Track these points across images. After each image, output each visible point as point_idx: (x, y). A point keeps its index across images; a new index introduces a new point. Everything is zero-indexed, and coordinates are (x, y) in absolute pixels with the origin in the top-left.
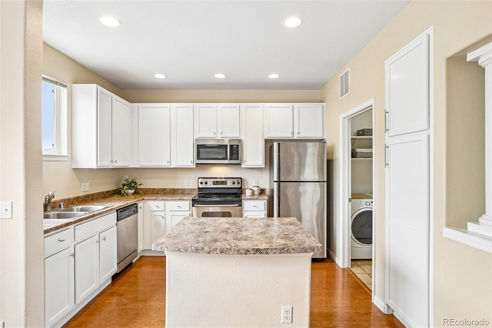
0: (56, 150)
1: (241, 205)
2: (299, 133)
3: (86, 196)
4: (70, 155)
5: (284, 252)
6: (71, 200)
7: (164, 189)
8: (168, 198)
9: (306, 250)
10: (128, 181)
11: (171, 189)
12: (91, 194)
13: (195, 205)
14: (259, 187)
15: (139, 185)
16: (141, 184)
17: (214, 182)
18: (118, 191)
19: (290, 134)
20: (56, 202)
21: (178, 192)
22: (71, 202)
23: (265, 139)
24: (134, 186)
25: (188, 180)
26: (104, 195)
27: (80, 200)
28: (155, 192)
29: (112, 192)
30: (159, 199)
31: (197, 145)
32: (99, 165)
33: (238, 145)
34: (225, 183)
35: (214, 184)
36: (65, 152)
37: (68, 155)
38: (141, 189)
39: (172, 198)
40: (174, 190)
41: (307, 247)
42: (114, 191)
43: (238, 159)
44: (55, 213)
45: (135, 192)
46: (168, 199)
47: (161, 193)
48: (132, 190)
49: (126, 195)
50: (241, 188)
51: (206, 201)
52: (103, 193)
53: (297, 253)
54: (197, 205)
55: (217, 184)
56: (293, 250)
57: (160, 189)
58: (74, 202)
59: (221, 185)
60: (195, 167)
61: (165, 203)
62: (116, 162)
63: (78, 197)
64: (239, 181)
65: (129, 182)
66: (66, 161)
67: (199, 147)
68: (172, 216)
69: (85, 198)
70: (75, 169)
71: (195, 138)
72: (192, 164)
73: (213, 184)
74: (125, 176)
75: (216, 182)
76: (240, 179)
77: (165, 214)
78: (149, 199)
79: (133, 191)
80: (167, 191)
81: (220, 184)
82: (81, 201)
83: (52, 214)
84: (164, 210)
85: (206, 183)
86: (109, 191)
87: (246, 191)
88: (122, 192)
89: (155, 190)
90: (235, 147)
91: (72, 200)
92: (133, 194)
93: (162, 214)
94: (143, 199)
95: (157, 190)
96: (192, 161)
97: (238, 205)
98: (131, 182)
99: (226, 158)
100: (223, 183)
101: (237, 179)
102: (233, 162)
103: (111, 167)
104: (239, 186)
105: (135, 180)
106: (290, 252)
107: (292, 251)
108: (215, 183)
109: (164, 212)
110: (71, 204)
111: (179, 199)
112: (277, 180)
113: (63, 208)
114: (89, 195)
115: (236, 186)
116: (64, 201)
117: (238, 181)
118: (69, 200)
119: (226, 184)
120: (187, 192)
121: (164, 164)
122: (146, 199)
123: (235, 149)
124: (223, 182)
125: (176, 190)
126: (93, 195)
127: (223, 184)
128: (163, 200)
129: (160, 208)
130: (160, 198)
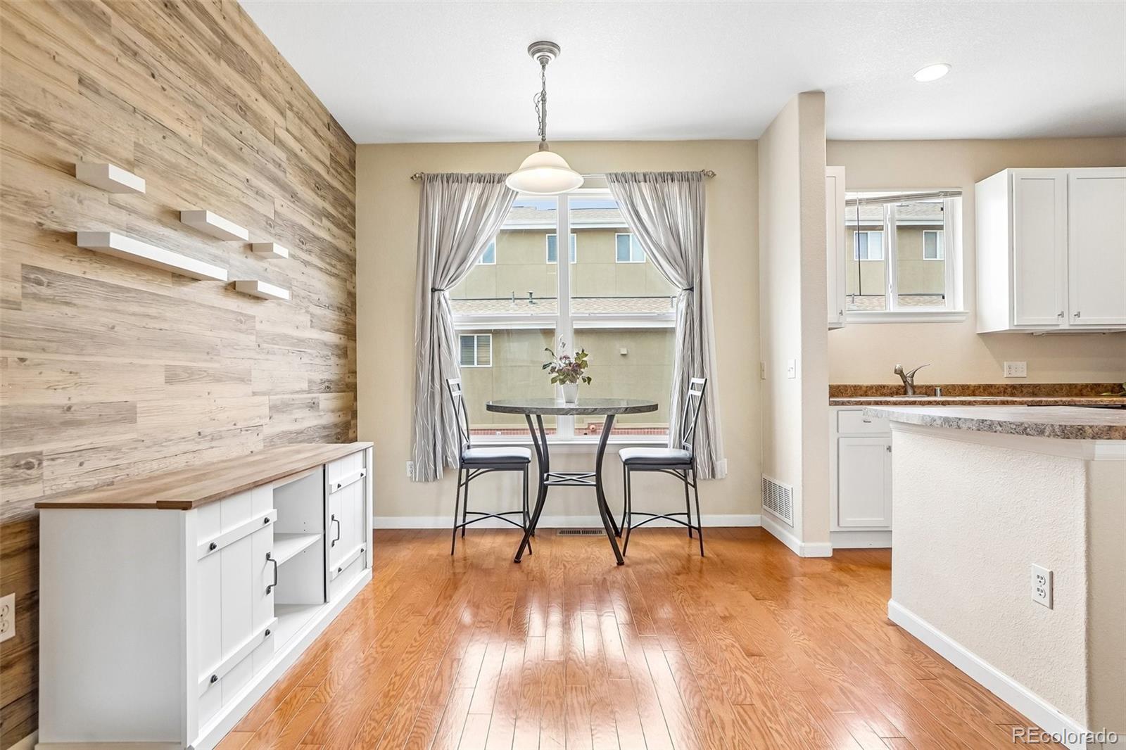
3: (1014, 387)
5: (985, 429)
6: (968, 387)
9: (1026, 429)
12: (1030, 385)
22: (969, 392)
26: (1075, 391)
27: (993, 390)
32: (1015, 324)
37: (965, 310)
41: (1028, 424)
42: (1119, 386)
52: (1071, 386)
53: (1008, 433)
56: (1001, 426)
58: (977, 392)
62: (1079, 315)
63: (989, 386)
66: (962, 321)
69: (1009, 390)
70: (983, 336)
82: (998, 393)
86: (1097, 385)
91: (972, 388)
106: (994, 430)
107: (999, 428)
110: (969, 395)
113: (939, 396)
114: (1023, 386)
116: (950, 387)
118: (965, 387)
126: (1035, 387)
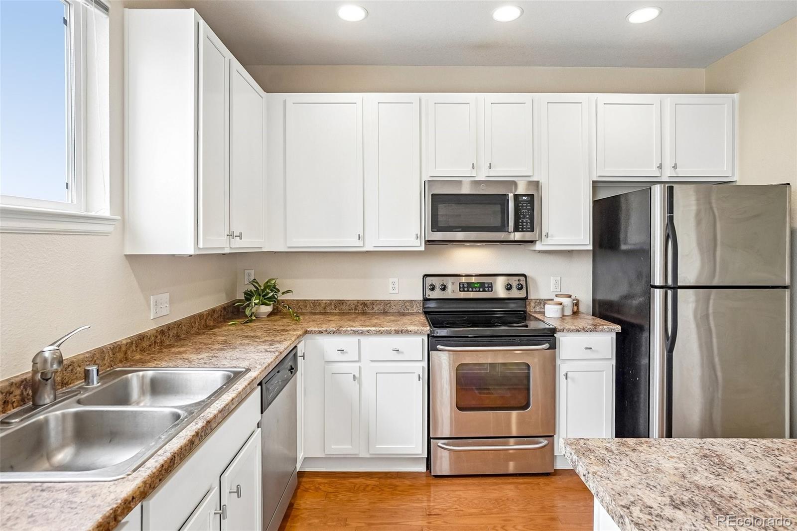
0: (75, 202)
1: (553, 347)
2: (675, 167)
3: (163, 332)
4: (119, 218)
6: (120, 348)
7: (341, 302)
8: (368, 328)
10: (257, 283)
11: (358, 301)
12: (175, 323)
13: (439, 347)
14: (573, 297)
15: (283, 293)
16: (288, 292)
17: (461, 286)
18: (231, 308)
19: (655, 168)
20: (76, 365)
21: (373, 309)
22: (120, 356)
23: (593, 181)
24: (273, 296)
25: (396, 280)
26: (203, 322)
27: (145, 344)
28: (318, 309)
29: (221, 311)
30: (345, 331)
31: (432, 195)
32: (201, 245)
33: (533, 195)
34: (488, 287)
35: (462, 289)
36: (102, 206)
37: (111, 215)
38: (289, 304)
39: (377, 329)
40: (364, 304)
42: (224, 308)
43: (533, 231)
44: (68, 414)
45: (273, 310)
46: (368, 331)
47: (334, 311)
48: (268, 307)
49: (254, 320)
50: (526, 299)
51: (467, 337)
52: (200, 316)
54: (442, 345)
55: (470, 289)
57: (331, 302)
58: (129, 353)
59: (479, 291)
60: (422, 248)
61: (359, 339)
62: (240, 236)
63: (142, 337)
64: (521, 282)
65: (260, 286)
66: (106, 234)
67: (437, 200)
68: (377, 373)
69: (159, 337)
70: (133, 259)
71: (426, 177)
72: (417, 243)
73: (460, 291)
74: (246, 272)
75: (466, 286)
76: (522, 278)
77: (360, 367)
78: (321, 332)
79: (268, 309)
80: (347, 307)
81: (478, 289)
82: (150, 346)
83: (57, 416)
84: (358, 360)
85: (444, 288)
86: (213, 311)
87: (546, 306)
88: (248, 312)
89: (320, 304)
90: (525, 201)
91: (124, 349)
92: (271, 314)
93: (353, 368)
94: (306, 332)
95: (323, 305)
96: (419, 236)
97: (547, 346)
98: (267, 286)
99: (503, 228)
100: (483, 287)
101: (517, 278)
102: (518, 236)
103: (227, 251)
104: (521, 294)
105: (273, 282)
108: (464, 287)
109: (357, 364)
110: (121, 361)
111: (397, 332)
112: (662, 284)
113: (96, 384)
114: (169, 327)
115: (515, 294)
116: (98, 356)
117: (518, 283)
118: (116, 348)
119: (492, 291)
120: (394, 309)
121: (350, 242)
122: (311, 332)
123: (524, 204)
124: (482, 284)
125: (369, 304)
126: (178, 324)
127: (484, 291)
128: (355, 333)
129: (347, 353)
130: (349, 329)
